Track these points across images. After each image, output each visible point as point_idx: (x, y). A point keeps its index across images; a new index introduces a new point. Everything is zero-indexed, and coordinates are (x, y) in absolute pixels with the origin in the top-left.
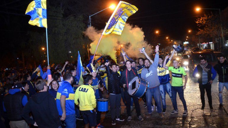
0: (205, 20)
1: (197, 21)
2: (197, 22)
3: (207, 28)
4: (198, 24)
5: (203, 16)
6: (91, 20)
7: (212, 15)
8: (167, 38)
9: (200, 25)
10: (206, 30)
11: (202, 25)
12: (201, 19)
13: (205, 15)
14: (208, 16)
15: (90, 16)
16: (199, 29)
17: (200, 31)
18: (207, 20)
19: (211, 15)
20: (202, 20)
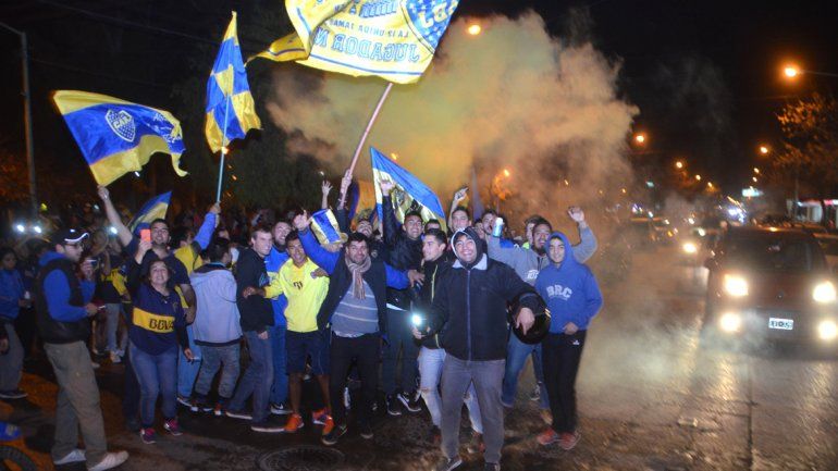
0: (814, 112)
1: (782, 116)
3: (818, 144)
5: (808, 99)
9: (792, 131)
10: (811, 150)
11: (800, 129)
12: (799, 110)
13: (816, 96)
14: (827, 102)
16: (788, 146)
17: (788, 151)
18: (823, 115)
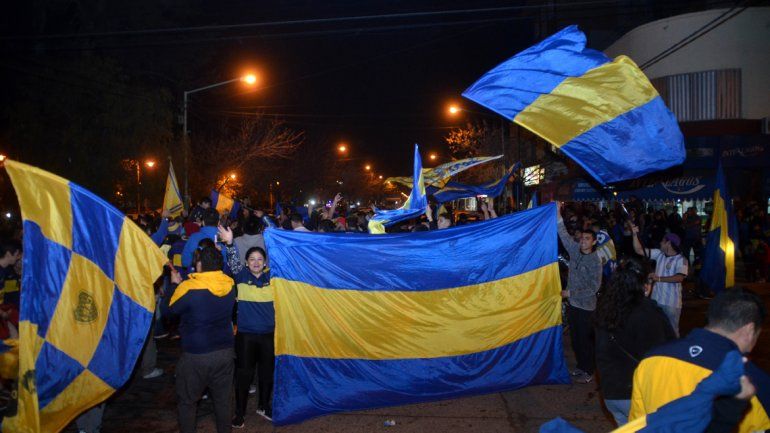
0: (469, 137)
1: (449, 138)
2: (450, 141)
4: (452, 144)
5: (465, 128)
6: (188, 103)
7: (486, 129)
8: (368, 168)
9: (456, 148)
11: (460, 147)
12: (459, 135)
13: (469, 126)
14: (477, 130)
15: (186, 93)
18: (474, 139)
19: (482, 127)
20: (463, 137)
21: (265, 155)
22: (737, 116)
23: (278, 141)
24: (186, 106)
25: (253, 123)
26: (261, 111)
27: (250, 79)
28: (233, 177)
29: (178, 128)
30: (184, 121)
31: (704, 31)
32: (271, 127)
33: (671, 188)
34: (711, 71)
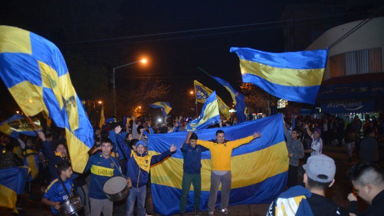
2: (242, 87)
4: (243, 89)
6: (115, 74)
15: (114, 69)
20: (248, 85)
21: (152, 97)
22: (380, 71)
23: (159, 90)
24: (114, 75)
25: (147, 81)
26: (150, 76)
27: (144, 61)
28: (140, 107)
29: (110, 85)
30: (114, 82)
31: (352, 31)
32: (155, 83)
33: (347, 108)
34: (366, 50)
